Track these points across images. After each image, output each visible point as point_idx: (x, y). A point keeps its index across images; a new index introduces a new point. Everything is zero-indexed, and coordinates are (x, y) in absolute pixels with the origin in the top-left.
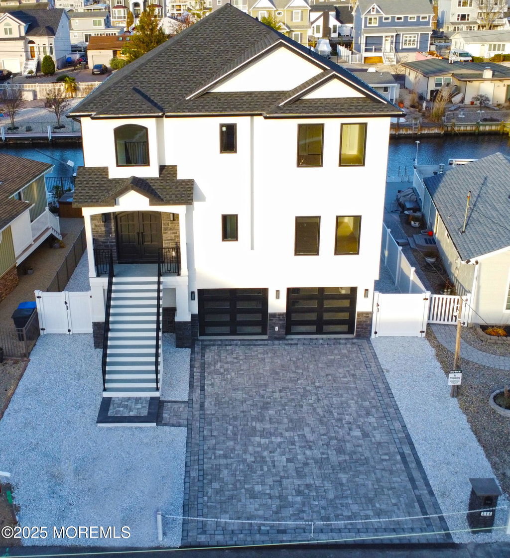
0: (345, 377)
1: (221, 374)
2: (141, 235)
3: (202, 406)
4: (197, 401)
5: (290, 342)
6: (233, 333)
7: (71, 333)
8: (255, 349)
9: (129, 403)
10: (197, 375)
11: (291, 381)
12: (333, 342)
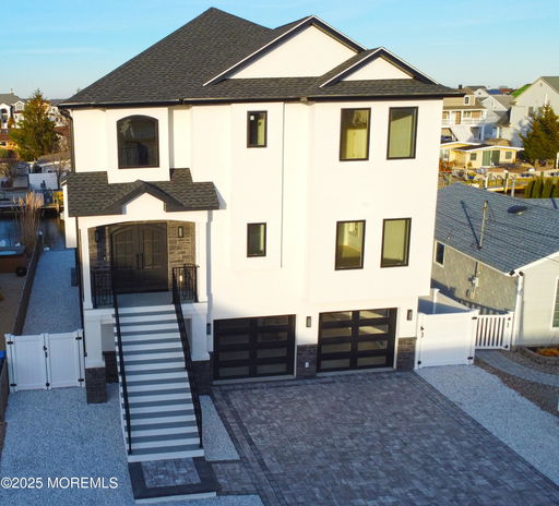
0: (416, 414)
1: (265, 422)
2: (141, 257)
3: (262, 464)
4: (252, 459)
5: (324, 380)
6: (253, 374)
7: (50, 388)
8: (288, 391)
9: (168, 468)
10: (235, 427)
11: (356, 425)
12: (374, 376)
